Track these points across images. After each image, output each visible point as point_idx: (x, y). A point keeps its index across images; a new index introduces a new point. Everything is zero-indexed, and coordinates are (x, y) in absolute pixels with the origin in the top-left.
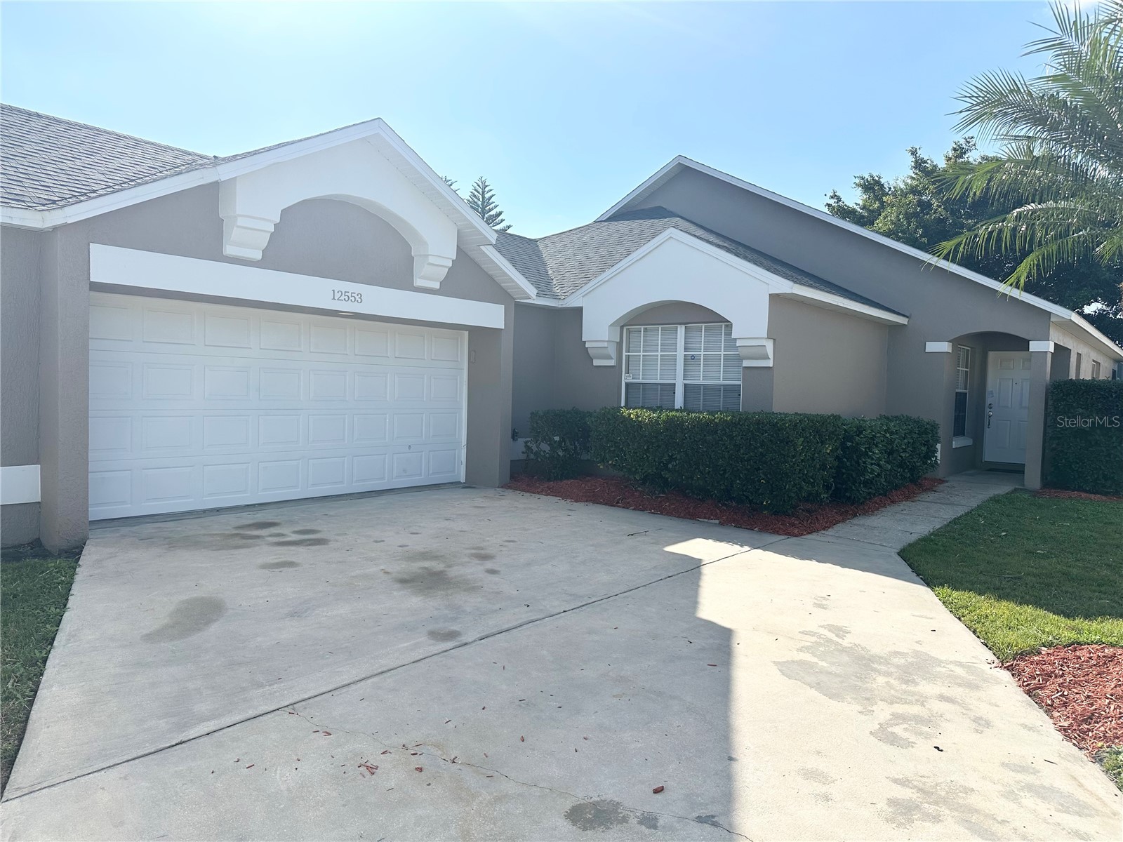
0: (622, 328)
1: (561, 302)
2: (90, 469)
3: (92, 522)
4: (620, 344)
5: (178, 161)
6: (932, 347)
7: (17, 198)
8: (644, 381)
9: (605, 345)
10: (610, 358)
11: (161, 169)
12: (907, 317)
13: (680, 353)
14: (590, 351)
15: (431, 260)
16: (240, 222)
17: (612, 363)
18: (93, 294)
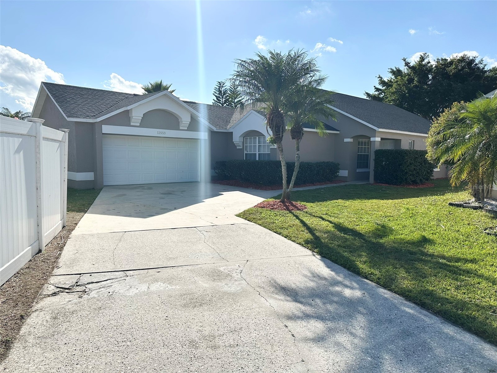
0: (244, 137)
1: (228, 130)
2: (104, 174)
3: (104, 186)
4: (243, 142)
5: (124, 98)
6: (346, 140)
7: (88, 116)
8: (250, 153)
9: (238, 143)
10: (240, 146)
11: (119, 101)
12: (339, 131)
13: (257, 145)
14: (235, 144)
15: (183, 122)
16: (134, 118)
17: (241, 148)
18: (103, 135)
